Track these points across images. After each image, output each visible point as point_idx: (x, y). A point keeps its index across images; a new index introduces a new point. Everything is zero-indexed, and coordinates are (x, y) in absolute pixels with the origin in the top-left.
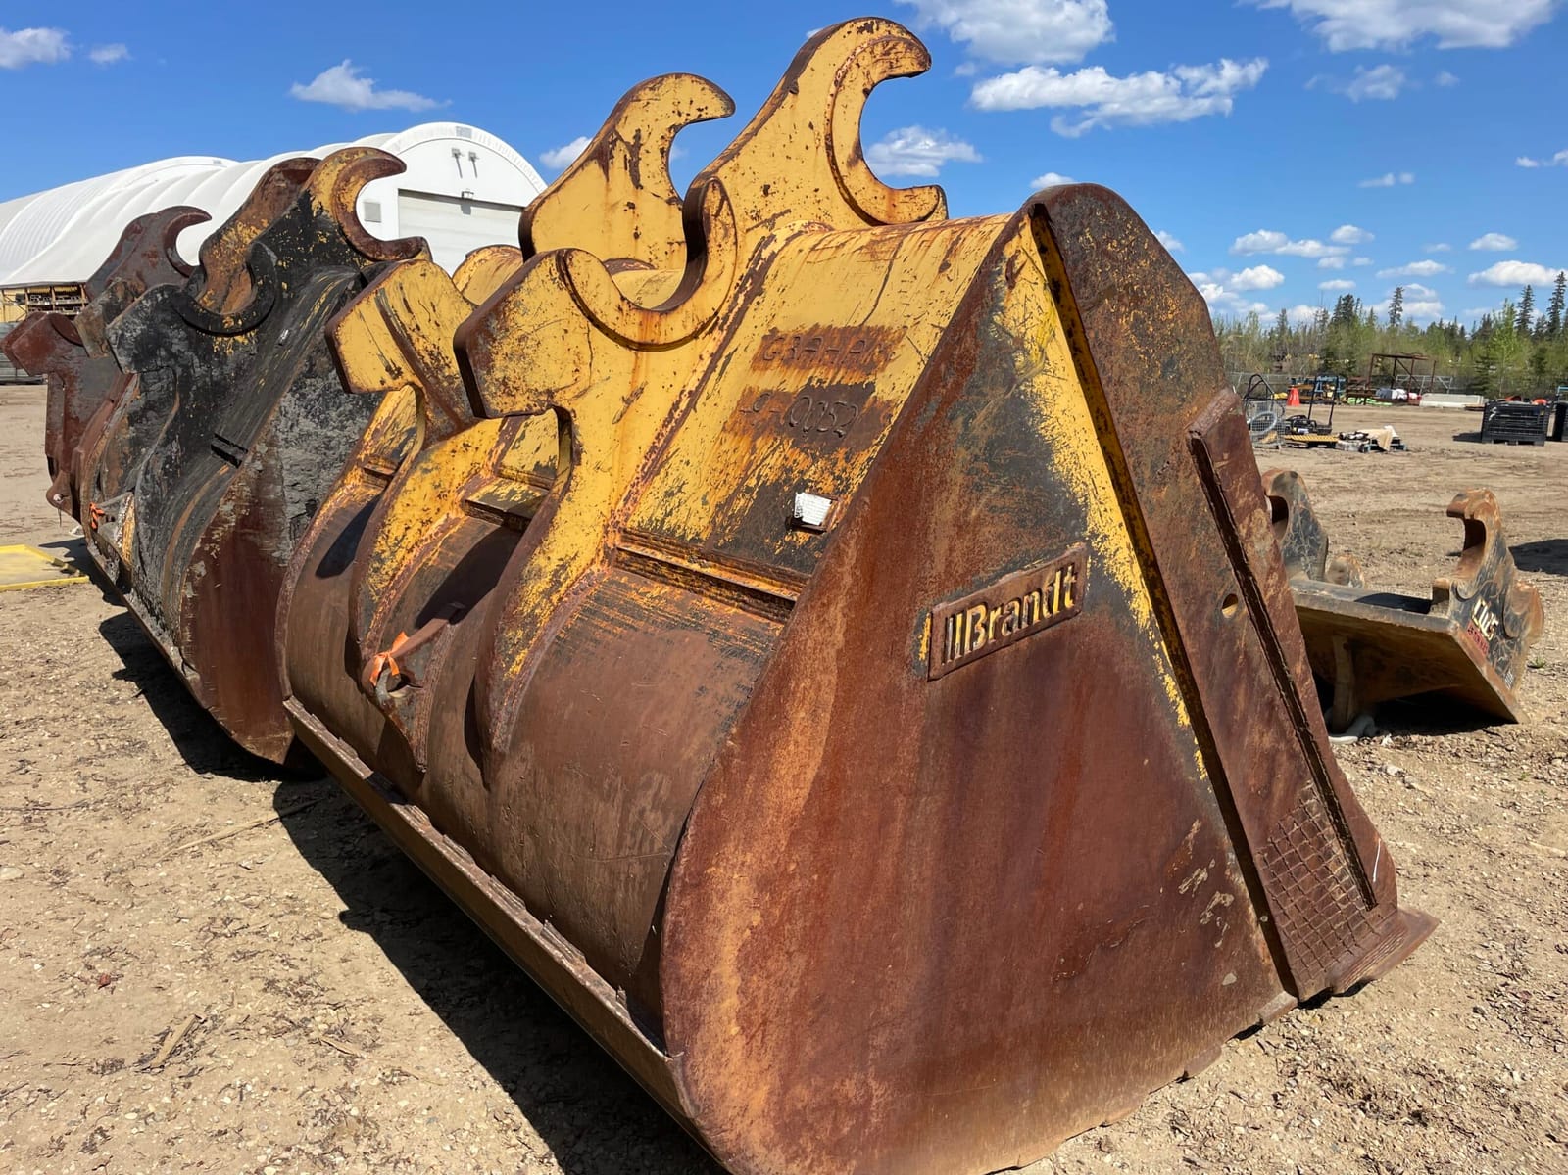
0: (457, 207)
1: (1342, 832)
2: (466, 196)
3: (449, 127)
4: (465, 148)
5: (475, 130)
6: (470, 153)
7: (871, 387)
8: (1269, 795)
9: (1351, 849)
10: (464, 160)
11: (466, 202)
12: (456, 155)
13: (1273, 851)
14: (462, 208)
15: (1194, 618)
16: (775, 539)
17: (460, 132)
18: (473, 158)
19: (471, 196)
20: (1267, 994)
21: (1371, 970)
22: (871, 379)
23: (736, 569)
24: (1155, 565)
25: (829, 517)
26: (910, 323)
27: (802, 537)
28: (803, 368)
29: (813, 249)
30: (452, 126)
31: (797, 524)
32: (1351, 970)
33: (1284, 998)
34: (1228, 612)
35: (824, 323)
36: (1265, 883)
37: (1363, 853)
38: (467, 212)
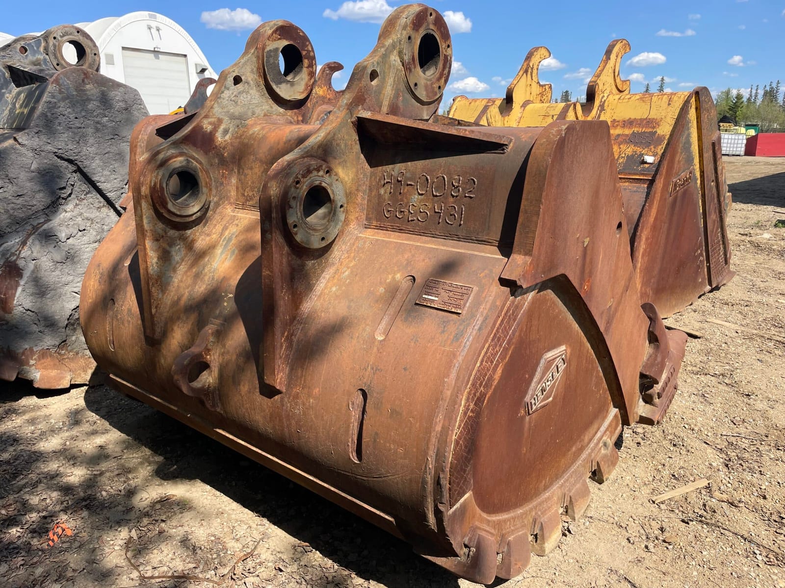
0: (152, 56)
1: (724, 243)
2: (156, 49)
3: (145, 14)
4: (154, 24)
5: (158, 15)
6: (157, 27)
7: (656, 132)
8: (713, 231)
9: (725, 248)
10: (154, 31)
11: (156, 53)
12: (150, 28)
13: (713, 246)
14: (155, 56)
15: (708, 185)
16: (638, 167)
17: (150, 16)
18: (158, 30)
19: (159, 50)
20: (705, 286)
21: (725, 282)
22: (655, 130)
23: (626, 174)
24: (703, 172)
25: (655, 160)
26: (663, 117)
27: (647, 166)
28: (630, 128)
29: (619, 99)
30: (146, 13)
31: (646, 163)
32: (721, 281)
33: (708, 288)
34: (712, 184)
35: (633, 117)
36: (710, 254)
37: (727, 249)
38: (158, 58)
